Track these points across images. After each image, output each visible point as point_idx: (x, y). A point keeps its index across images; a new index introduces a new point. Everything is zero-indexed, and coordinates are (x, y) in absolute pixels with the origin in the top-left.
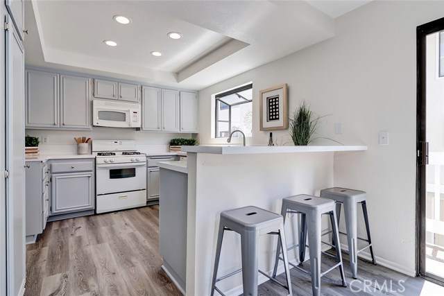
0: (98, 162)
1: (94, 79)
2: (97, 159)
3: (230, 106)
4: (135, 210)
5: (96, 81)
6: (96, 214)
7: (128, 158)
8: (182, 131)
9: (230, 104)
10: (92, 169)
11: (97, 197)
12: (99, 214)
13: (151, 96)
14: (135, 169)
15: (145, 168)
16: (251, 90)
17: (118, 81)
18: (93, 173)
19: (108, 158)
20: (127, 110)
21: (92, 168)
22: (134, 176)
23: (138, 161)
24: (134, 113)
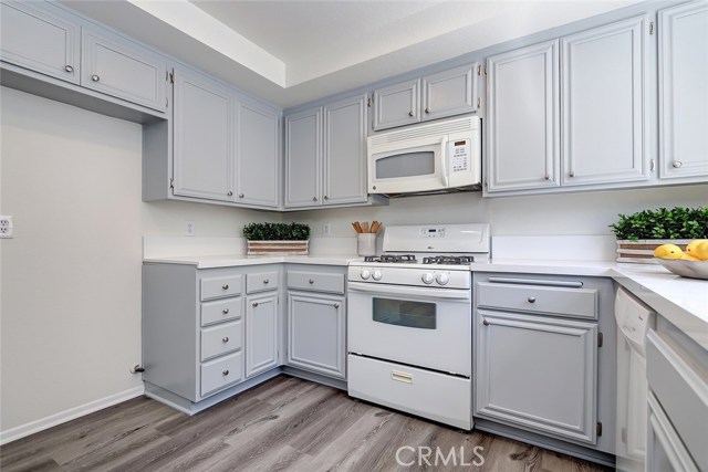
1: (374, 90)
5: (376, 95)
6: (348, 396)
11: (348, 357)
12: (353, 398)
14: (434, 306)
15: (467, 309)
17: (423, 75)
19: (369, 269)
22: (433, 326)
24: (456, 144)
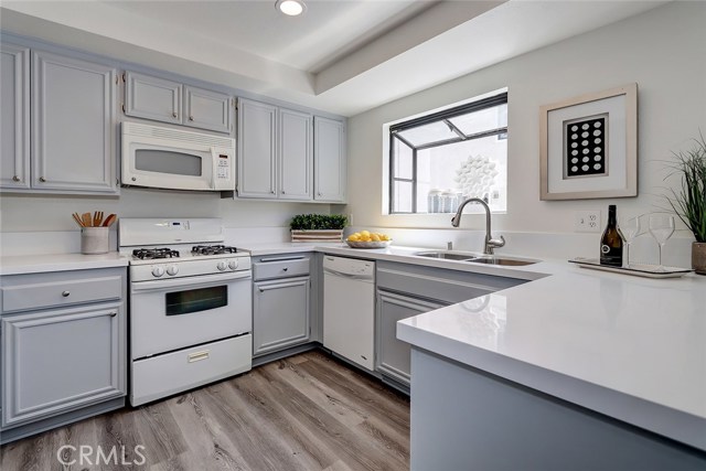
0: (134, 277)
1: (126, 68)
2: (133, 269)
3: (415, 150)
4: (225, 384)
5: (129, 77)
6: (129, 408)
7: (209, 263)
8: (318, 200)
9: (415, 145)
10: (122, 294)
11: (135, 365)
12: (137, 408)
13: (257, 123)
14: (226, 287)
15: (249, 283)
16: (504, 108)
17: (184, 82)
18: (122, 304)
19: (161, 266)
20: (206, 148)
21: (120, 293)
22: (225, 304)
23: (233, 269)
24: (221, 156)
